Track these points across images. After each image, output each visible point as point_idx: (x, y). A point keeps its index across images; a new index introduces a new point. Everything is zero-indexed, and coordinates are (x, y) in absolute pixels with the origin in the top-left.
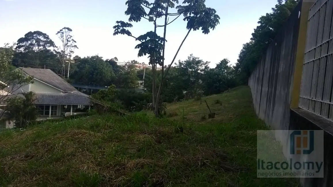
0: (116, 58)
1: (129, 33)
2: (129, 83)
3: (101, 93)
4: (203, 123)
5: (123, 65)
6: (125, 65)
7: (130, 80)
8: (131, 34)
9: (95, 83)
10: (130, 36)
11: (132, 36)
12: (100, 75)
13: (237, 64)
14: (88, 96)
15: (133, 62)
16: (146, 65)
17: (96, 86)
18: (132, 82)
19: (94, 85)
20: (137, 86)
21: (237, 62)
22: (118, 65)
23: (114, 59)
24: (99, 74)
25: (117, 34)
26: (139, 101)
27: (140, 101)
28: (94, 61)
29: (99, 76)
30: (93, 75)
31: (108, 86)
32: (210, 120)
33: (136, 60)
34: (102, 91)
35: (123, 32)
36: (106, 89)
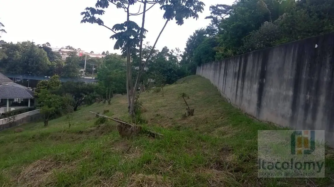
0: (48, 43)
1: (100, 22)
2: (70, 71)
3: (42, 84)
4: (185, 121)
5: (57, 51)
6: (59, 50)
7: (71, 69)
8: (103, 23)
9: (31, 72)
10: (101, 26)
11: (104, 26)
12: (37, 63)
13: (184, 53)
14: (26, 88)
15: (68, 48)
16: (82, 51)
17: (32, 75)
18: (73, 71)
19: (30, 75)
20: (80, 75)
21: (185, 51)
22: (53, 51)
23: (47, 44)
24: (35, 62)
25: (85, 22)
26: (88, 93)
27: (90, 93)
28: (26, 47)
29: (35, 64)
30: (28, 63)
31: (48, 75)
32: (193, 118)
33: (71, 46)
34: (42, 83)
35: (92, 20)
36: (47, 79)
